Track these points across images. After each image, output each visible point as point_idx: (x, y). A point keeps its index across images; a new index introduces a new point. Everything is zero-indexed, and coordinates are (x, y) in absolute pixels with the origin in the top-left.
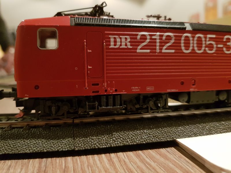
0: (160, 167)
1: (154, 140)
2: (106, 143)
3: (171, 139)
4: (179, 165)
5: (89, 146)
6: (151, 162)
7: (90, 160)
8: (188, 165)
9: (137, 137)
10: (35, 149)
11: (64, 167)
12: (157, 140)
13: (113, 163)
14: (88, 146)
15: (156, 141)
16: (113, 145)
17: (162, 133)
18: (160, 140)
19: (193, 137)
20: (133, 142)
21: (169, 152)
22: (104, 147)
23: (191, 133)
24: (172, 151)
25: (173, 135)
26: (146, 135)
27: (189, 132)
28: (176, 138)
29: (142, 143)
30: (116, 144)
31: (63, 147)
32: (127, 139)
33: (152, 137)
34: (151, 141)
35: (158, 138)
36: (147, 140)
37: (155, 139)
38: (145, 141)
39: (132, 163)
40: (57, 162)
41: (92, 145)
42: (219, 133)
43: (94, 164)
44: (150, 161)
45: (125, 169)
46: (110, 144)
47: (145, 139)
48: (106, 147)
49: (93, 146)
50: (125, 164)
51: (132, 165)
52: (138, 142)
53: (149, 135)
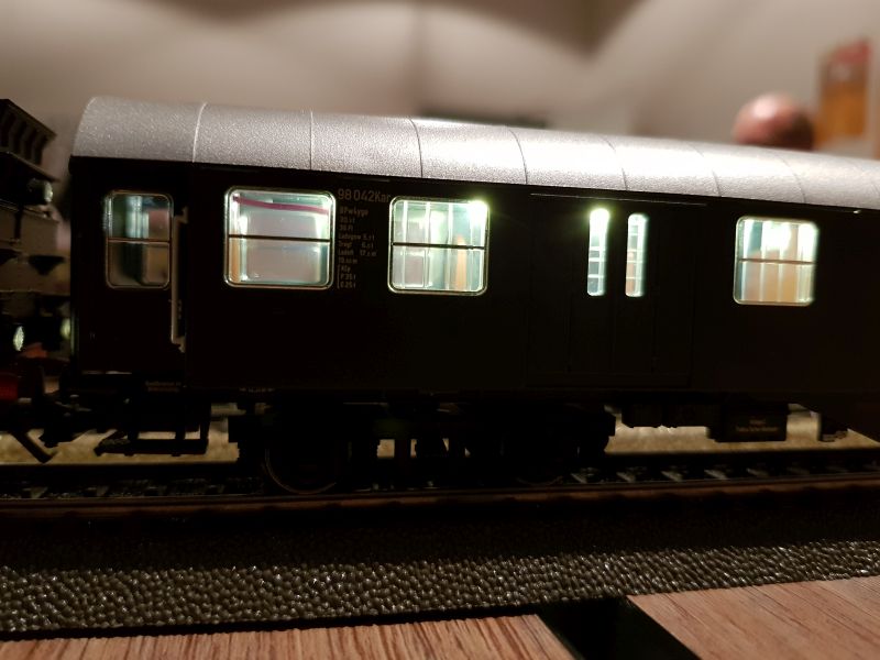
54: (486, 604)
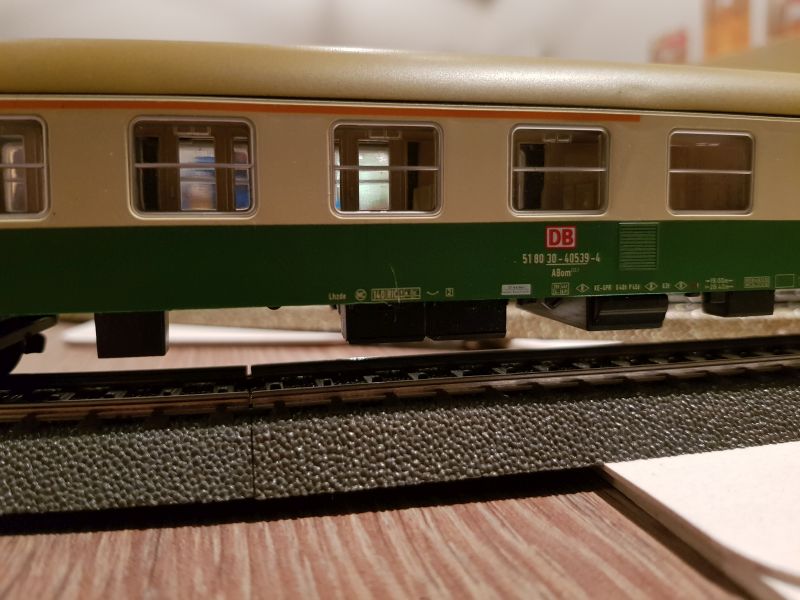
0: (548, 558)
1: (526, 465)
2: (363, 474)
3: (588, 462)
4: (613, 551)
5: (304, 485)
6: (518, 540)
7: (307, 533)
8: (644, 555)
9: (469, 454)
10: (118, 495)
11: (217, 558)
12: (538, 466)
13: (385, 544)
14: (303, 488)
15: (535, 470)
16: (389, 482)
17: (556, 442)
18: (547, 466)
19: (662, 455)
20: (454, 473)
21: (579, 509)
22: (355, 488)
23: (654, 441)
24: (588, 505)
25: (592, 451)
26: (500, 447)
27: (649, 441)
28: (605, 460)
29: (486, 475)
30: (396, 479)
31: (216, 491)
32: (433, 460)
33: (520, 454)
34: (519, 468)
35: (544, 461)
36: (502, 466)
37: (530, 462)
38: (495, 469)
39: (451, 544)
40: (193, 542)
41: (315, 483)
42: (751, 444)
43: (322, 549)
44: (515, 537)
45: (429, 565)
46: (375, 478)
47: (497, 464)
48: (365, 490)
49: (319, 484)
50: (429, 546)
51: (453, 553)
52: (471, 471)
53: (509, 449)
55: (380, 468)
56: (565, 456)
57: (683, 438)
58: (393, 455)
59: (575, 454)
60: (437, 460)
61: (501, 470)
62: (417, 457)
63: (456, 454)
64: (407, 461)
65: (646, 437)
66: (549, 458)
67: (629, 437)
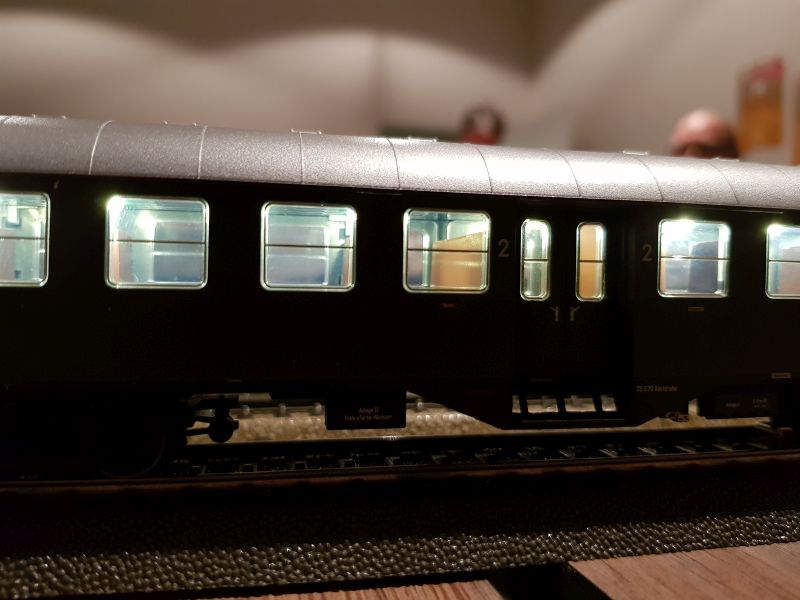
54: (441, 570)
55: (17, 577)
56: (241, 574)
57: (396, 558)
58: (37, 563)
59: (254, 571)
60: (86, 571)
61: (159, 587)
62: (65, 566)
63: (111, 565)
64: (50, 569)
65: (349, 555)
66: (221, 575)
67: (328, 554)
